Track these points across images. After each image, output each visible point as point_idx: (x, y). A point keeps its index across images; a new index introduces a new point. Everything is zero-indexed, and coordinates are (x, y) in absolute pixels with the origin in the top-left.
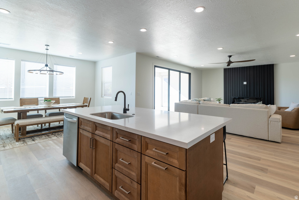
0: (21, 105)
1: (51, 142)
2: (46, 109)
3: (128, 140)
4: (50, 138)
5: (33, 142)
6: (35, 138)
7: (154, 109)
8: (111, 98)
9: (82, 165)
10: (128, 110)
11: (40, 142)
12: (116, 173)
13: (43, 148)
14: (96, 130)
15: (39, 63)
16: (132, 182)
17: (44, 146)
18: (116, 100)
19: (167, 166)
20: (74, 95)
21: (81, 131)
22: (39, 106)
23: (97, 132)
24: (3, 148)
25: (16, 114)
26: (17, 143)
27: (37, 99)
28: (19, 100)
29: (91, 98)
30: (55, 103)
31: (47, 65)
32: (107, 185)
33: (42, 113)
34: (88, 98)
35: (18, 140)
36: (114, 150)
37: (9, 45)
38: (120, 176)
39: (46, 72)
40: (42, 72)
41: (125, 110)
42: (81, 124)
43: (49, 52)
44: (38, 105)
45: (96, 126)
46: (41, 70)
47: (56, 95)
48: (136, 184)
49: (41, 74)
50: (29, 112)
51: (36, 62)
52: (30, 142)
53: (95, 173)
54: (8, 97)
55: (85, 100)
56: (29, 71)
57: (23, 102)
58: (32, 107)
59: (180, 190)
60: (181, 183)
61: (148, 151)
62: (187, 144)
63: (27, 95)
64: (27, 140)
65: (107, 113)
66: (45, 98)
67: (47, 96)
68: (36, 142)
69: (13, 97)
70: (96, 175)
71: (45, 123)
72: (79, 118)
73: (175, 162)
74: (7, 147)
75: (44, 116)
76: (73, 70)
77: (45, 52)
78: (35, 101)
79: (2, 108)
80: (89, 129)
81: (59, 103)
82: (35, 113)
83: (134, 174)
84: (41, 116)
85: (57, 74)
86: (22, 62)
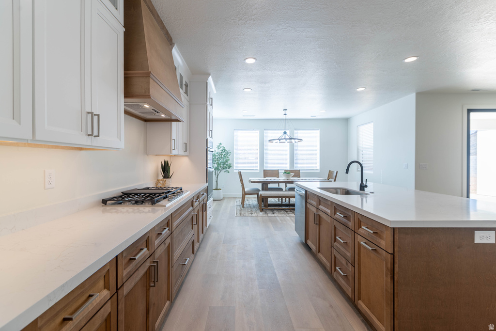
0: (265, 177)
1: (288, 218)
2: (286, 182)
3: (343, 216)
4: (288, 214)
5: (273, 215)
6: (275, 211)
7: (468, 196)
8: (372, 172)
9: (309, 243)
10: (366, 186)
11: (279, 216)
12: (334, 252)
13: (280, 222)
14: (320, 204)
15: (278, 130)
16: (347, 264)
17: (281, 220)
18: (347, 172)
19: (376, 247)
20: (318, 167)
21: (308, 205)
22: (280, 178)
23: (321, 207)
24: (250, 215)
25: (260, 184)
26: (261, 213)
27: (278, 170)
28: (263, 171)
29: (337, 172)
30: (294, 176)
31: (285, 133)
32: (328, 265)
33: (282, 186)
34: (333, 172)
35: (262, 210)
36: (333, 228)
37: (253, 116)
38: (338, 256)
39: (284, 140)
40: (281, 141)
41: (363, 187)
42: (308, 198)
43: (287, 117)
44: (278, 177)
45: (320, 201)
46: (279, 139)
47: (297, 167)
48: (350, 266)
49: (280, 143)
50: (269, 184)
51: (276, 130)
52: (270, 214)
53: (319, 252)
54: (255, 169)
55: (330, 173)
56: (270, 141)
57: (266, 173)
58: (273, 179)
59: (386, 276)
60: (387, 268)
61: (360, 230)
62: (391, 221)
63: (270, 167)
64: (268, 212)
65: (340, 189)
66: (285, 170)
67: (288, 168)
68: (276, 215)
69: (258, 169)
70: (319, 254)
71: (286, 197)
72: (306, 191)
73: (383, 243)
74: (253, 215)
75: (284, 190)
76: (317, 133)
77: (283, 117)
78: (276, 173)
79: (250, 179)
80: (314, 203)
81: (300, 177)
82: (275, 186)
83: (349, 254)
84: (281, 189)
85: (295, 142)
86: (265, 131)
